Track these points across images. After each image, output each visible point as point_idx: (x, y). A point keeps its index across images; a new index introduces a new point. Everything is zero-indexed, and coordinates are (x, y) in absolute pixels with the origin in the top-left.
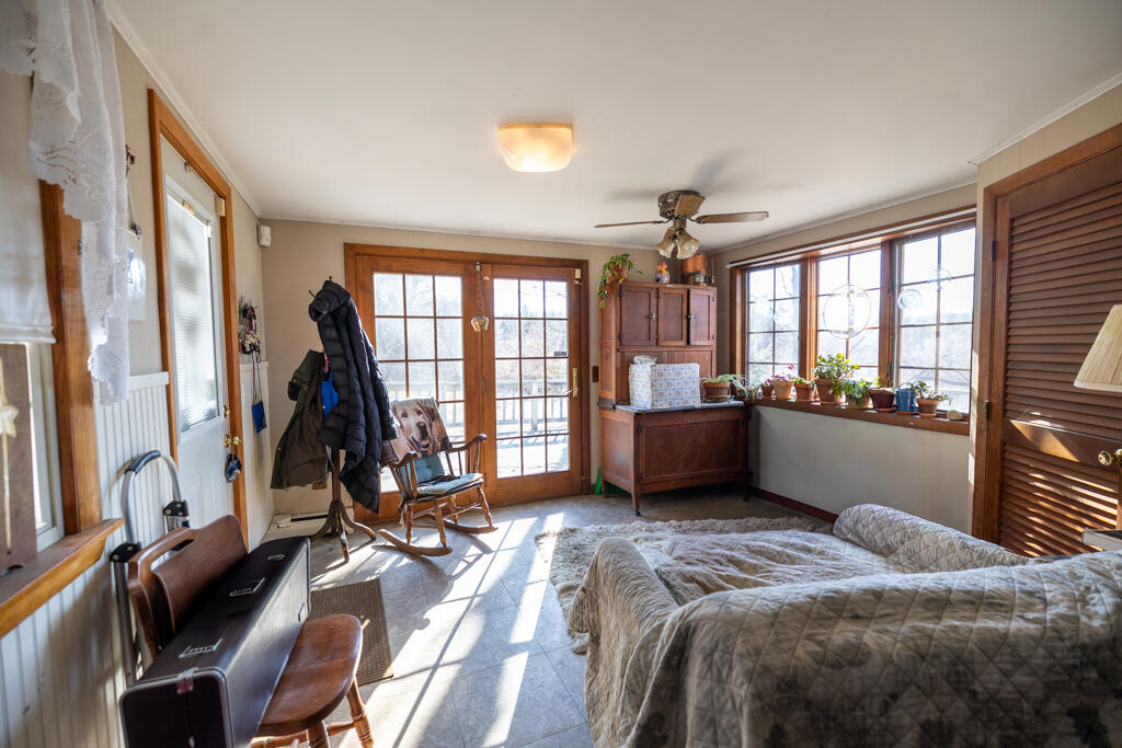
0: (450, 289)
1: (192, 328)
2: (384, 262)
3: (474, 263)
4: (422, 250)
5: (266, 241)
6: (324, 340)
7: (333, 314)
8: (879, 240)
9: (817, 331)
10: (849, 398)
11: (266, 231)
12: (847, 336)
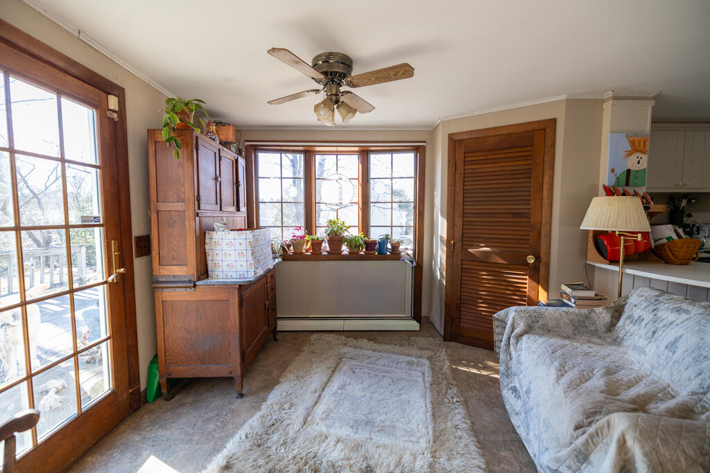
8: (357, 149)
9: (316, 203)
10: (350, 246)
12: (338, 207)
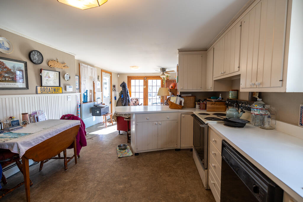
0: (142, 82)
1: (106, 88)
2: (132, 78)
3: (145, 78)
4: (137, 76)
5: (118, 77)
6: (122, 89)
7: (123, 86)
11: (118, 75)
